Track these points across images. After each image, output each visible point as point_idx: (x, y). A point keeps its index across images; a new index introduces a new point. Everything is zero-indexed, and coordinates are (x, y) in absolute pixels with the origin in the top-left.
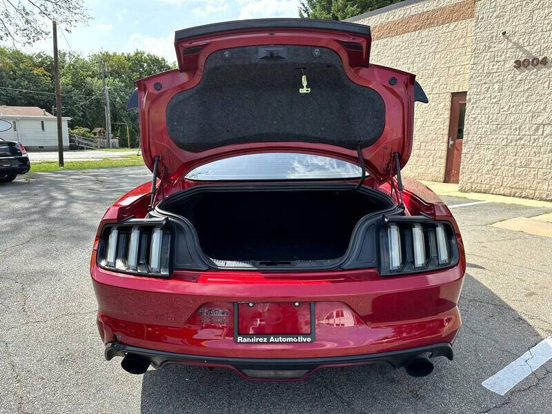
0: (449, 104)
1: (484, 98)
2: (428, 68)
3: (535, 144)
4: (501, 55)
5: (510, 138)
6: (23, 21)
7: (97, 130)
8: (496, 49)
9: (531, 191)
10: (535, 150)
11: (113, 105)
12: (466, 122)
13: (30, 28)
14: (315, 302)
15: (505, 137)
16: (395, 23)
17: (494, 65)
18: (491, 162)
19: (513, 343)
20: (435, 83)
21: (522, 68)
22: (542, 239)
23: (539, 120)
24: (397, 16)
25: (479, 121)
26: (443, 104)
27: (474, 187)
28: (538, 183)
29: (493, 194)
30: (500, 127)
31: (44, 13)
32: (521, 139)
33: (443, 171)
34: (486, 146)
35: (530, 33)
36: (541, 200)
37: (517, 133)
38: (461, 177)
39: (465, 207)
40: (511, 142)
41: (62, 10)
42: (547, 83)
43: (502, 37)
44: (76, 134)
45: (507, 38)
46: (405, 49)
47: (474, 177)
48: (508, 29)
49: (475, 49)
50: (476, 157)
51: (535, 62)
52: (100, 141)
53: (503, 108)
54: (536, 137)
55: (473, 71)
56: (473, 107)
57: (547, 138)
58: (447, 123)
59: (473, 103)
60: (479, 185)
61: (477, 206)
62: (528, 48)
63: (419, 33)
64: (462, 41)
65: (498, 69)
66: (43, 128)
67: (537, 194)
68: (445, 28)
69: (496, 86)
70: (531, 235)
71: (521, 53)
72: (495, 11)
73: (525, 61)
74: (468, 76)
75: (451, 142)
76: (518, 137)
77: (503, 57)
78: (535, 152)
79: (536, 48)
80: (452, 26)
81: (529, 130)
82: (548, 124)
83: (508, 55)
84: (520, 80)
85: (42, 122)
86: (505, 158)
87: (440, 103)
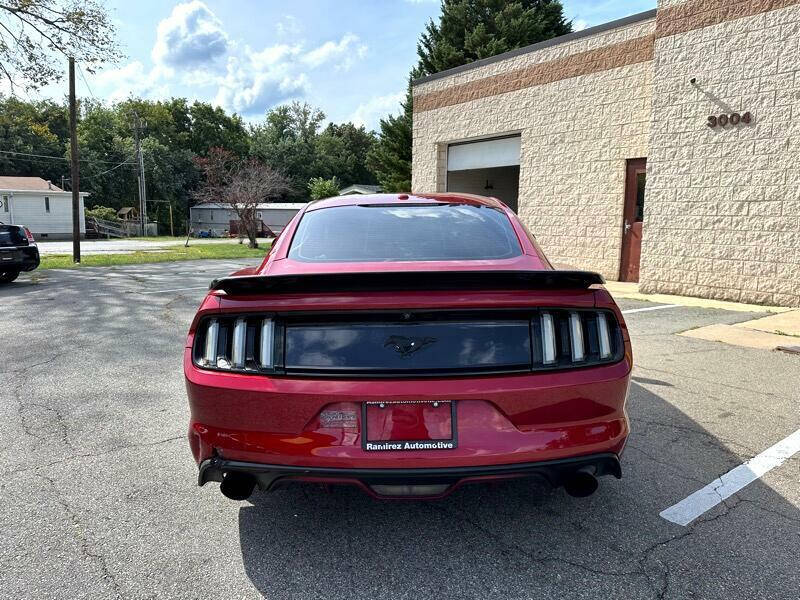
0: (623, 174)
1: (670, 166)
2: (594, 125)
3: (739, 228)
4: (690, 110)
5: (705, 219)
6: (26, 57)
7: (126, 210)
8: (684, 101)
9: (736, 292)
10: (738, 235)
11: (149, 175)
12: (646, 199)
13: (35, 67)
14: (457, 401)
15: (698, 218)
16: (548, 65)
17: (680, 123)
18: (681, 253)
19: (700, 471)
20: (604, 147)
21: (718, 126)
22: (745, 350)
23: (743, 196)
24: (551, 56)
25: (663, 198)
26: (615, 174)
27: (659, 286)
28: (745, 280)
29: (684, 295)
30: (691, 205)
31: (57, 46)
32: (719, 221)
33: (617, 266)
34: (674, 232)
35: (727, 81)
36: (749, 302)
37: (714, 213)
38: (641, 273)
39: (646, 312)
40: (706, 225)
41: (83, 42)
42: (751, 147)
43: (691, 86)
44: (96, 216)
45: (697, 87)
46: (563, 100)
47: (659, 272)
48: (699, 76)
49: (656, 101)
50: (661, 246)
51: (735, 119)
52: (130, 226)
53: (694, 180)
54: (739, 218)
55: (653, 131)
56: (655, 179)
57: (753, 220)
58: (621, 200)
59: (655, 173)
60: (666, 284)
61: (662, 310)
62: (725, 100)
63: (581, 79)
64: (639, 89)
65: (687, 127)
66: (48, 208)
67: (743, 294)
68: (615, 73)
69: (685, 151)
70: (731, 346)
71: (717, 106)
72: (681, 52)
73: (721, 117)
74: (647, 138)
75: (627, 227)
76: (716, 218)
77: (693, 111)
78: (738, 239)
79: (735, 100)
80: (625, 70)
81: (730, 208)
82: (756, 201)
83: (699, 110)
84: (716, 143)
85: (47, 199)
86: (699, 246)
87: (611, 173)
